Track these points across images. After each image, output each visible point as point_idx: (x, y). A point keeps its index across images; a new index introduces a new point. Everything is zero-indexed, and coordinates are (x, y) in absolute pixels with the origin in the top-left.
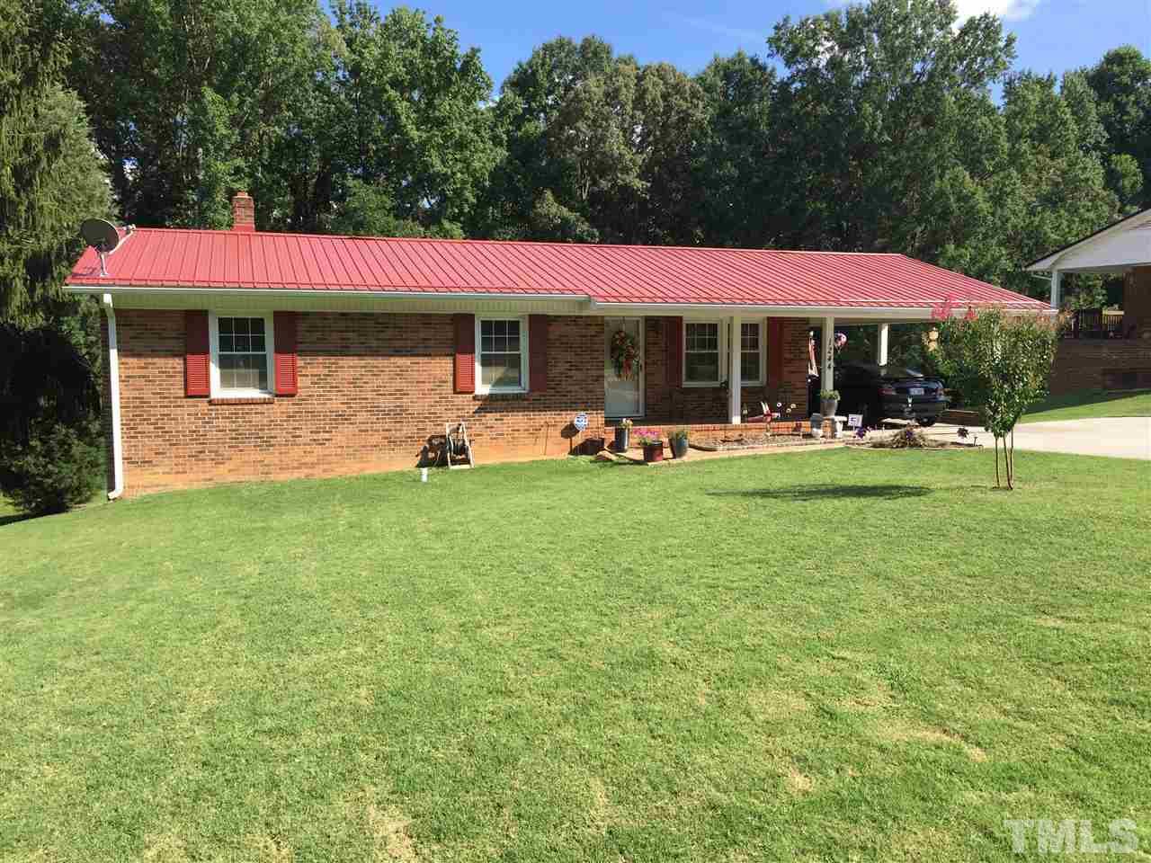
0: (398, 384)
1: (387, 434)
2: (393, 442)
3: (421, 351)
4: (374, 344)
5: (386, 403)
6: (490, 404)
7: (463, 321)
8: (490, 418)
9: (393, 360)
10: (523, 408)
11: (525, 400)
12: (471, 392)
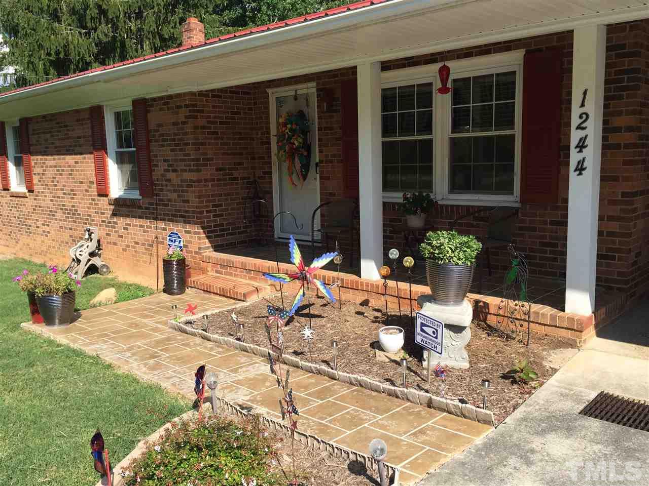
0: (71, 184)
5: (69, 203)
6: (122, 207)
8: (121, 222)
10: (141, 217)
11: (140, 207)
12: (107, 196)
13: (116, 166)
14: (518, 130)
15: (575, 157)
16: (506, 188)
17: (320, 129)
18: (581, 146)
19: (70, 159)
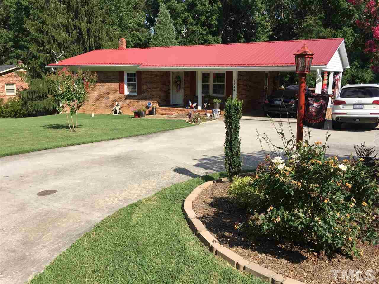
0: (108, 91)
1: (106, 104)
2: (107, 106)
3: (112, 82)
4: (102, 79)
5: (106, 96)
6: (128, 97)
7: (121, 73)
8: (128, 101)
9: (107, 84)
10: (136, 99)
11: (136, 97)
12: (124, 94)
13: (127, 87)
14: (225, 84)
15: (234, 89)
16: (223, 93)
17: (184, 80)
18: (234, 87)
19: (108, 84)
